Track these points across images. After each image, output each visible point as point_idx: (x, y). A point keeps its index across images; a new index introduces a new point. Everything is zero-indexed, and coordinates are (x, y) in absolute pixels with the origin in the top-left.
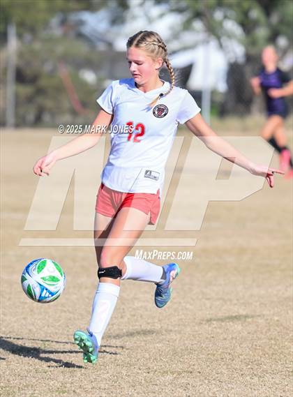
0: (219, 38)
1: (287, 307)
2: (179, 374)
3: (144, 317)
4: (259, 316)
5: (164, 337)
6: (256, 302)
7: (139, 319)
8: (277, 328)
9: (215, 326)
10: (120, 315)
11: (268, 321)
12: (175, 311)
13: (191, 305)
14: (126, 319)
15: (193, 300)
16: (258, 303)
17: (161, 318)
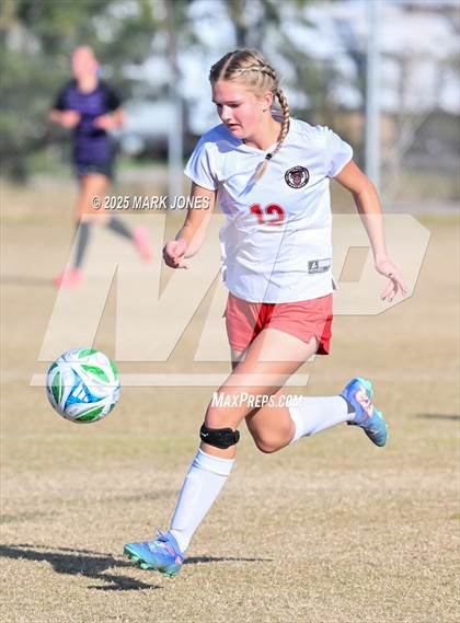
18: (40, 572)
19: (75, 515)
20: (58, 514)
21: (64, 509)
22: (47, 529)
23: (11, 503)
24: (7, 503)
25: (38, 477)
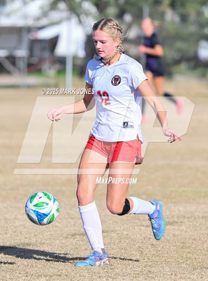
0: (78, 16)
1: (134, 223)
2: (51, 277)
3: (22, 233)
4: (112, 231)
6: (110, 220)
7: (19, 234)
8: (126, 241)
9: (78, 239)
10: (4, 232)
11: (119, 235)
13: (59, 223)
14: (9, 235)
15: (61, 219)
16: (111, 221)
17: (36, 234)
18: (175, 248)
19: (191, 223)
20: (183, 223)
21: (186, 220)
22: (179, 229)
25: (175, 206)
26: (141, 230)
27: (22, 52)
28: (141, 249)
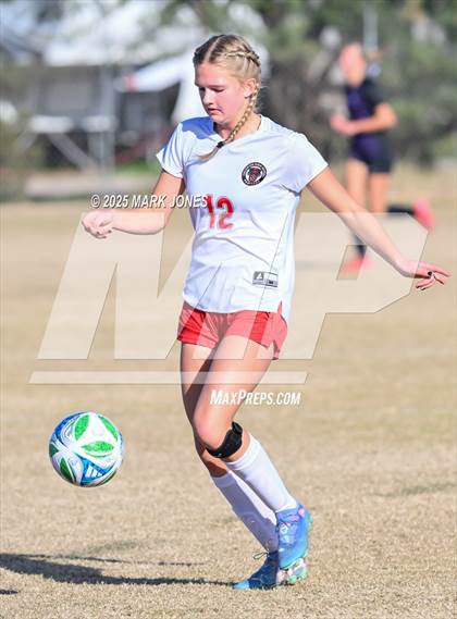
1: (360, 490)
2: (182, 614)
3: (117, 519)
5: (152, 552)
6: (307, 485)
7: (109, 522)
8: (345, 529)
9: (239, 529)
10: (75, 518)
11: (329, 517)
12: (170, 506)
13: (197, 495)
14: (86, 525)
15: (200, 487)
16: (310, 488)
17: (146, 520)
18: (452, 541)
23: (423, 475)
24: (419, 474)
25: (448, 449)
26: (375, 503)
27: (101, 122)
28: (378, 547)
